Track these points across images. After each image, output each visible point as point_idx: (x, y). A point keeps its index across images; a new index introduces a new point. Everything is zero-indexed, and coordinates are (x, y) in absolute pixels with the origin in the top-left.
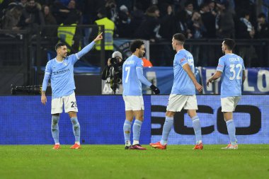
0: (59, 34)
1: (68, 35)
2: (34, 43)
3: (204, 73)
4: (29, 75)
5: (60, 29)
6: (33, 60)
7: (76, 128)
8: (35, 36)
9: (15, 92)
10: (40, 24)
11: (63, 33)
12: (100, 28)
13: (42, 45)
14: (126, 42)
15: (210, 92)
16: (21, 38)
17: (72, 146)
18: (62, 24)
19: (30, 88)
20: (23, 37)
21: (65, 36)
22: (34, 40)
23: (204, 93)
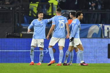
0: (30, 7)
1: (34, 8)
2: (18, 12)
3: (103, 27)
4: (15, 28)
5: (31, 5)
6: (17, 20)
7: (41, 56)
8: (18, 8)
9: (8, 37)
10: (20, 2)
11: (32, 7)
12: (50, 4)
13: (22, 13)
14: (64, 12)
15: (106, 37)
16: (11, 9)
17: (37, 64)
18: (32, 2)
19: (15, 34)
20: (12, 9)
21: (33, 8)
22: (18, 10)
23: (103, 37)
